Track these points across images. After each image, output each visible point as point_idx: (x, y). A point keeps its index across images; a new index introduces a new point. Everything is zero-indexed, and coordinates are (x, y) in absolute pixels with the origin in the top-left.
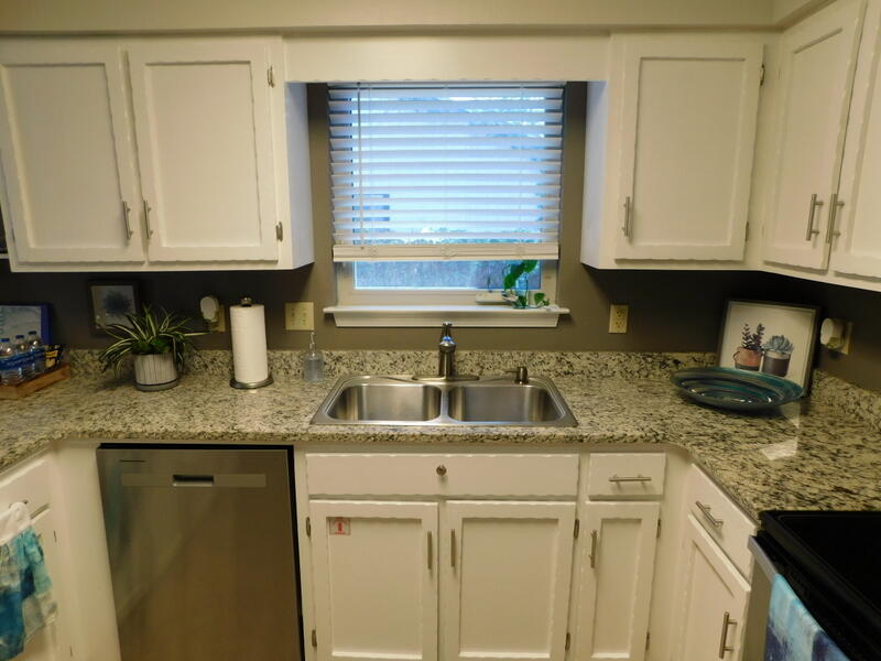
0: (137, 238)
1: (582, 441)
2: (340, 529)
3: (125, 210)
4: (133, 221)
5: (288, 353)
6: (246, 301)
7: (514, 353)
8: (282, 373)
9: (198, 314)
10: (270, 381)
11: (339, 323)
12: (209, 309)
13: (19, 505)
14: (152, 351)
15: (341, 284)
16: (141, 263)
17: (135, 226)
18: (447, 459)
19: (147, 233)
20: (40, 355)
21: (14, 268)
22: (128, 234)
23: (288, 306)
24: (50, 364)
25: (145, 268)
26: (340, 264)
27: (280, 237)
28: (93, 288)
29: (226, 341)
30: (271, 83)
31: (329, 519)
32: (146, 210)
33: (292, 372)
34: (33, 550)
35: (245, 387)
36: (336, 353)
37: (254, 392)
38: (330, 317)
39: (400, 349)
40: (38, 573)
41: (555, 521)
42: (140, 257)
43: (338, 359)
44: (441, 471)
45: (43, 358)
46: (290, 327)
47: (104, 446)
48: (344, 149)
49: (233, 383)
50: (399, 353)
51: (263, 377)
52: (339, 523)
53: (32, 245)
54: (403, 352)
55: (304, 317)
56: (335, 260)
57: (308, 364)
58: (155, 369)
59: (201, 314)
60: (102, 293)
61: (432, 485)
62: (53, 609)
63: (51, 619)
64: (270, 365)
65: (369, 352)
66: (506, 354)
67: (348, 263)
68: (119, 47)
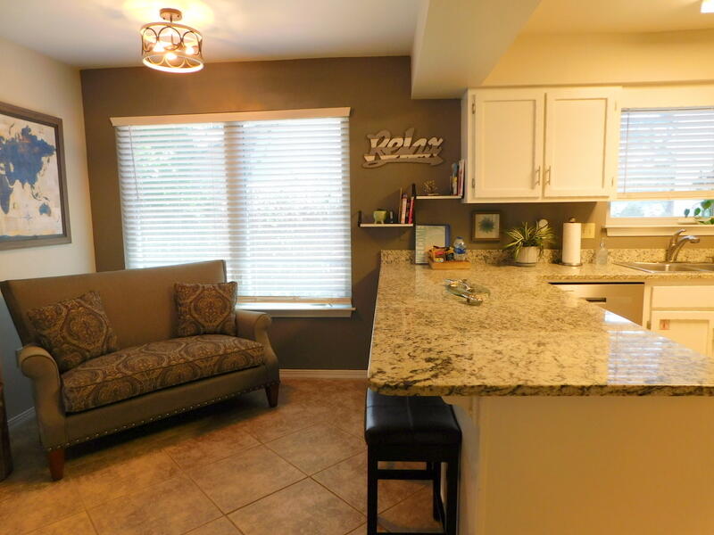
0: (540, 185)
2: (664, 326)
6: (573, 220)
10: (581, 263)
11: (610, 234)
17: (540, 179)
28: (476, 215)
31: (661, 321)
36: (607, 251)
38: (605, 230)
39: (642, 248)
42: (538, 195)
50: (642, 250)
51: (579, 260)
52: (664, 323)
54: (644, 250)
55: (589, 231)
60: (480, 218)
64: (581, 256)
66: (701, 250)
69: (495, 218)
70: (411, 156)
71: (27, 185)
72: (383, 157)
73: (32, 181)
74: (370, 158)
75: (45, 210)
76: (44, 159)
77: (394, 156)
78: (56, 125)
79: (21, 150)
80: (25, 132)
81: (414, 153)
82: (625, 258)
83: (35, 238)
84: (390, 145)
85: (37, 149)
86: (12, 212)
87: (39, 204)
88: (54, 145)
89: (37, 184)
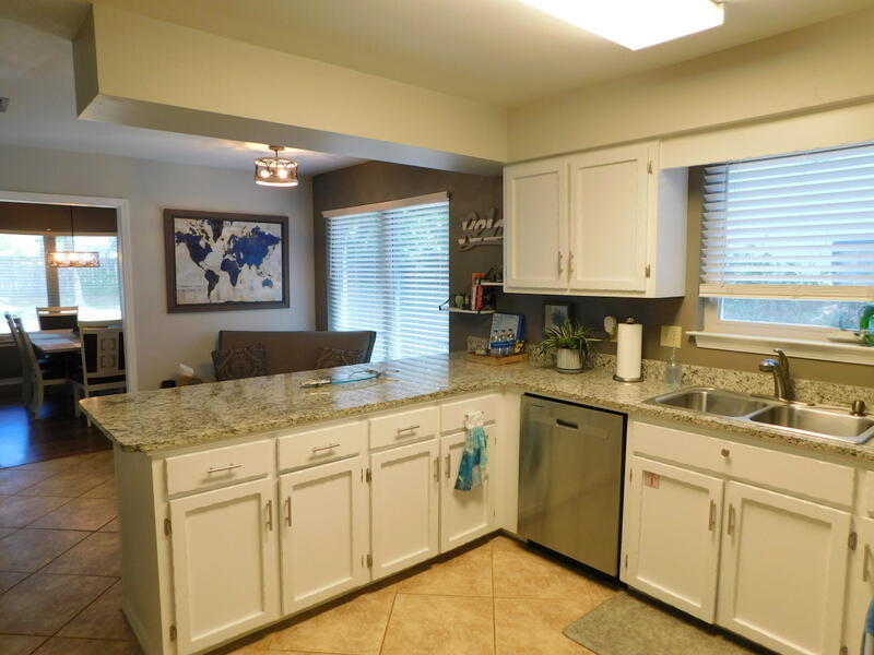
0: (565, 274)
1: (854, 455)
2: (652, 482)
3: (560, 257)
4: (564, 264)
5: (659, 362)
6: (630, 320)
7: (857, 388)
8: (653, 377)
9: (602, 328)
10: (641, 379)
11: (699, 344)
12: (609, 324)
13: (479, 412)
14: (567, 347)
15: (708, 315)
16: (565, 290)
17: (564, 267)
18: (731, 445)
19: (570, 271)
20: (513, 344)
21: (505, 291)
22: (560, 271)
23: (663, 328)
24: (517, 350)
25: (567, 293)
26: (707, 299)
27: (648, 275)
28: (547, 306)
29: (613, 349)
30: (650, 172)
31: (645, 473)
32: (571, 257)
33: (660, 378)
34: (482, 439)
35: (621, 380)
36: (694, 368)
37: (627, 384)
38: (692, 339)
39: (746, 371)
40: (483, 453)
41: (828, 526)
42: (565, 286)
43: (695, 372)
44: (726, 453)
45: (514, 346)
46: (663, 344)
47: (527, 394)
48: (716, 211)
49: (615, 377)
50: (744, 374)
51: (637, 375)
52: (652, 478)
53: (514, 277)
54: (748, 374)
55: (673, 337)
56: (701, 295)
57: (669, 371)
58: (568, 359)
59: (604, 328)
60: (552, 309)
61: (719, 464)
62: (487, 477)
63: (485, 483)
64: (642, 367)
65: (720, 370)
66: (849, 388)
67: (714, 299)
68: (565, 161)
69: (564, 310)
70: (492, 238)
71: (254, 267)
72: (471, 240)
73: (258, 264)
74: (462, 241)
75: (267, 283)
76: (270, 248)
77: (479, 239)
78: (283, 222)
79: (251, 243)
80: (255, 231)
81: (495, 235)
82: (718, 383)
83: (257, 303)
84: (476, 227)
85: (264, 242)
86: (238, 285)
87: (262, 279)
88: (280, 236)
89: (261, 266)
